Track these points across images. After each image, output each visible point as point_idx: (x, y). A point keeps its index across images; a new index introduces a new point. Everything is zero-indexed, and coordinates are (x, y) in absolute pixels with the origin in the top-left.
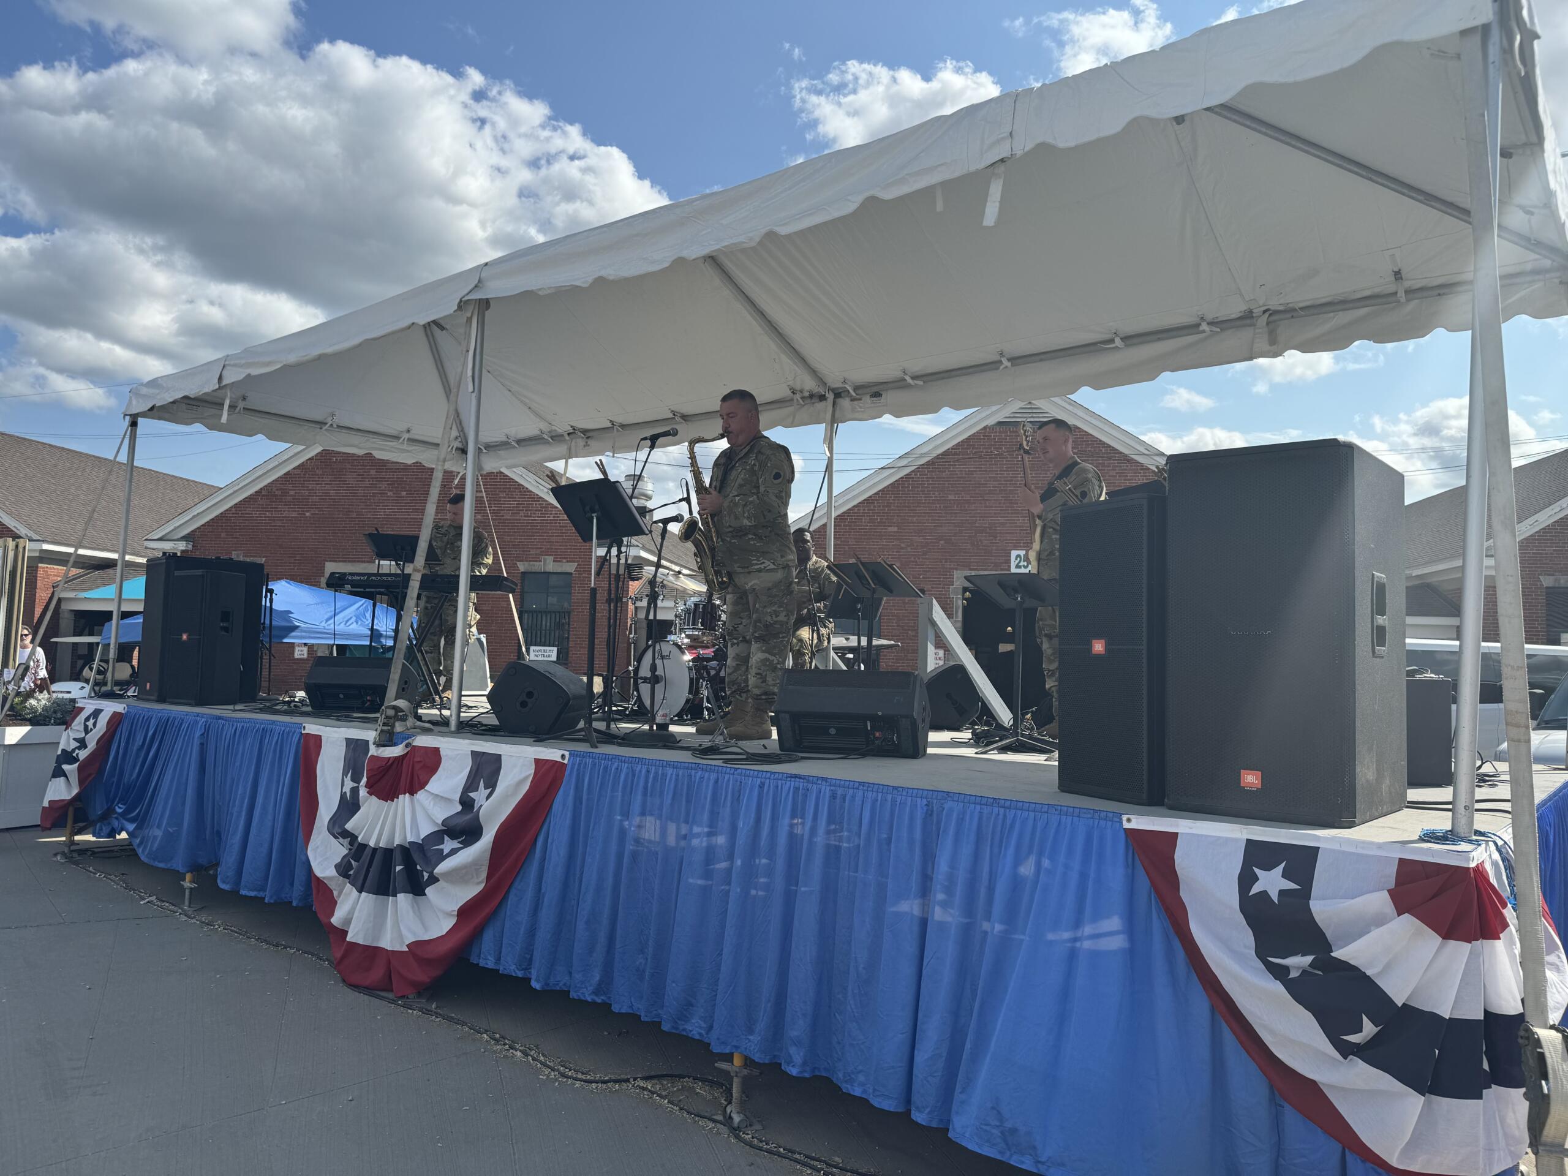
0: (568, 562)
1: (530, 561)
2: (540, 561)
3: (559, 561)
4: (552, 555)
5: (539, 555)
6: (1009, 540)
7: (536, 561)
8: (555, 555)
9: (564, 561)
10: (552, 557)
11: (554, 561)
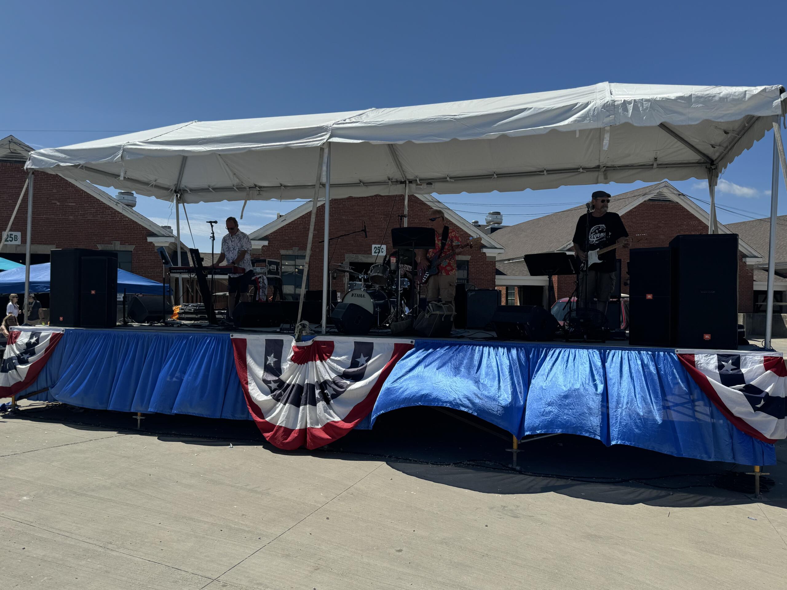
0: (129, 245)
1: (105, 244)
2: (112, 244)
3: (124, 244)
4: (119, 241)
5: (111, 240)
6: (371, 239)
7: (109, 244)
8: (121, 241)
9: (127, 244)
10: (119, 242)
11: (120, 244)
